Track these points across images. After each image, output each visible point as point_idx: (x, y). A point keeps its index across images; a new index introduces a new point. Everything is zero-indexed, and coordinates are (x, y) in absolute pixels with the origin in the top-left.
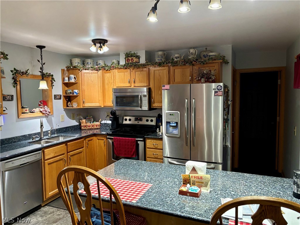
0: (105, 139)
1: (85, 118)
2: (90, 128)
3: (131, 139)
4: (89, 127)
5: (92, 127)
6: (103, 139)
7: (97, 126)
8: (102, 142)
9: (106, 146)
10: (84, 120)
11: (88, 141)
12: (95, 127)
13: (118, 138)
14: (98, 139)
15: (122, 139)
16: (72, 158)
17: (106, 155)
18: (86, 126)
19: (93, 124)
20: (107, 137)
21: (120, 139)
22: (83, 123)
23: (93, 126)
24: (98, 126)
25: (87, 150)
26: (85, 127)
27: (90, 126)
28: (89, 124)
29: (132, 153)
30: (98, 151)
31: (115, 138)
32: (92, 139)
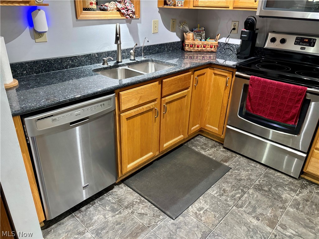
0: (229, 76)
1: (192, 31)
2: (200, 49)
3: (294, 88)
4: (198, 47)
5: (204, 49)
6: (226, 74)
7: (211, 47)
8: (222, 81)
9: (228, 89)
10: (191, 35)
11: (198, 76)
12: (208, 49)
13: (260, 81)
14: (215, 74)
15: (271, 83)
16: (168, 106)
17: (225, 105)
18: (194, 46)
19: (205, 43)
20: (237, 73)
21: (265, 82)
22: (188, 39)
23: (204, 47)
24: (214, 46)
25: (194, 92)
26: (191, 47)
27: (200, 47)
28: (198, 42)
29: (288, 116)
30: (210, 95)
31: (254, 79)
32: (204, 74)
